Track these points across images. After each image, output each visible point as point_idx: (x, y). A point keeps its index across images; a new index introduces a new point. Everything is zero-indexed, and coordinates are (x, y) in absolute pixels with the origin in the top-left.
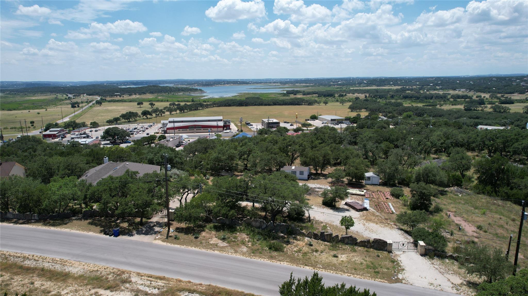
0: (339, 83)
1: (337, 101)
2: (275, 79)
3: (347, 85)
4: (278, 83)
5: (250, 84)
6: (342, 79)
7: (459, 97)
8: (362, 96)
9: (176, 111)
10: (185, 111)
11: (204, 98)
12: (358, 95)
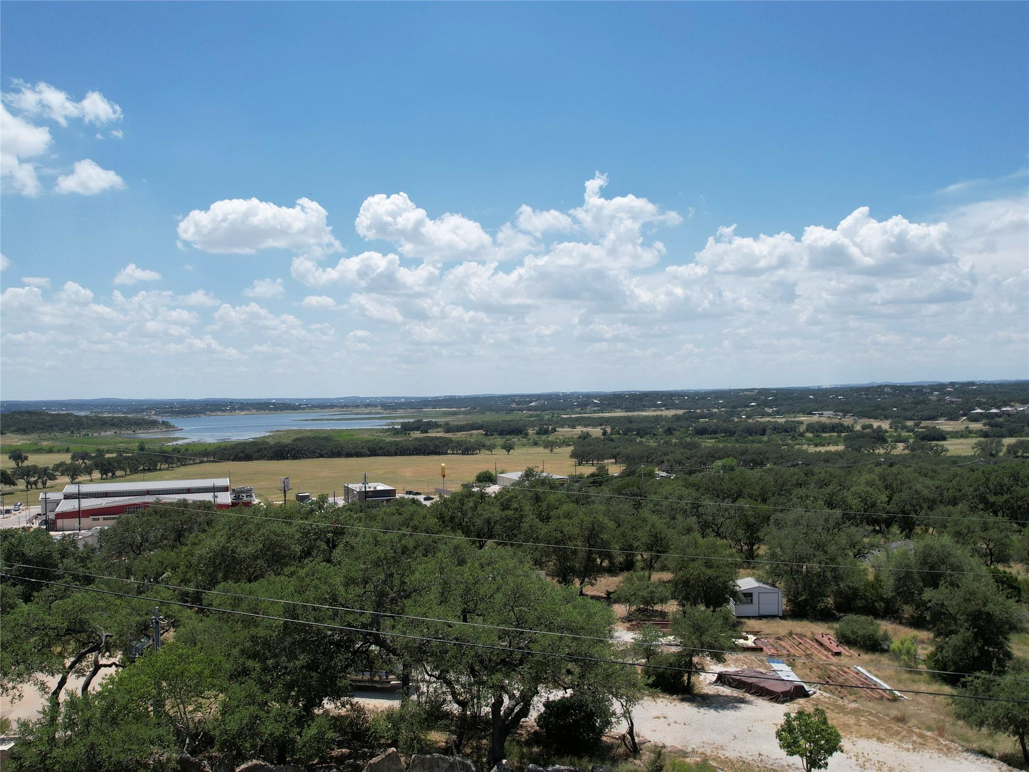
0: (533, 404)
1: (536, 444)
2: (368, 398)
3: (552, 409)
4: (376, 406)
5: (303, 409)
6: (538, 397)
7: (823, 428)
8: (596, 432)
9: (90, 474)
10: (118, 473)
11: (175, 443)
12: (585, 429)
